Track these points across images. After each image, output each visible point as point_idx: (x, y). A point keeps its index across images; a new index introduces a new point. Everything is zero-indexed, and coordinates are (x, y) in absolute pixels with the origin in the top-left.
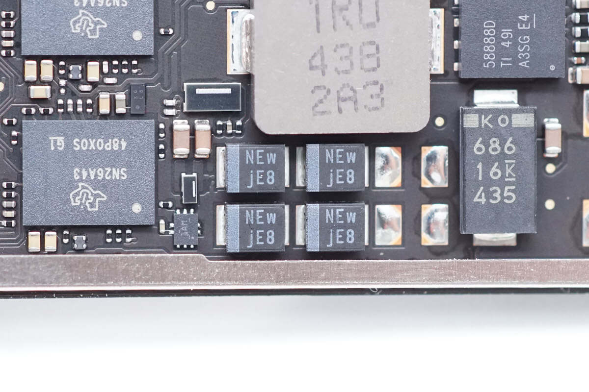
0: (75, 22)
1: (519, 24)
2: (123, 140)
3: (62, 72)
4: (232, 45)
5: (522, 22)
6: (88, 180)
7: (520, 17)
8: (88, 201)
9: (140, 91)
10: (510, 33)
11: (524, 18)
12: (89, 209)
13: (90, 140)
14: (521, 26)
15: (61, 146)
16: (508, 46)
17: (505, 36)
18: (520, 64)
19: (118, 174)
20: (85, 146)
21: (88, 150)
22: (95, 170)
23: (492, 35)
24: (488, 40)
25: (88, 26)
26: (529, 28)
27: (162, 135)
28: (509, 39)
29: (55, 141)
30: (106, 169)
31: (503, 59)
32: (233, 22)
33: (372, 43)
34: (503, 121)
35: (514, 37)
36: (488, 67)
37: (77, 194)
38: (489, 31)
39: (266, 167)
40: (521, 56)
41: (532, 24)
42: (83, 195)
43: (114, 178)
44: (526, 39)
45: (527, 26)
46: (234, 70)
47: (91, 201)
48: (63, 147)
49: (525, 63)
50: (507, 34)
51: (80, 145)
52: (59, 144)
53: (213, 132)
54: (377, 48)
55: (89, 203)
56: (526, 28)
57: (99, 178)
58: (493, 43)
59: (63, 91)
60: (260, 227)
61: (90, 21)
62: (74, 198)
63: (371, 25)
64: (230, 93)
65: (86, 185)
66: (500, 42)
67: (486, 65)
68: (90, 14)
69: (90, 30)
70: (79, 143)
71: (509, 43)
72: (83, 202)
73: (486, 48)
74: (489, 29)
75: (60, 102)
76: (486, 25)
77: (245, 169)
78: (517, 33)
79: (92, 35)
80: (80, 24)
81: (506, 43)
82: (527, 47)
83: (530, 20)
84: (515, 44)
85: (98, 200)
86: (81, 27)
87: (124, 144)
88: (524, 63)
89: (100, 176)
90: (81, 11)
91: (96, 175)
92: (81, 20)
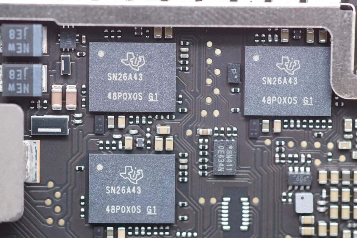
0: (140, 176)
2: (110, 99)
3: (149, 142)
4: (36, 159)
6: (133, 72)
8: (133, 59)
9: (97, 130)
12: (133, 53)
13: (131, 99)
15: (151, 95)
19: (113, 77)
20: (135, 95)
21: (133, 93)
22: (129, 79)
25: (132, 174)
27: (84, 100)
29: (154, 98)
30: (121, 80)
32: (36, 174)
37: (140, 64)
39: (15, 81)
42: (137, 63)
43: (116, 74)
46: (35, 143)
47: (131, 59)
48: (149, 95)
51: (138, 96)
52: (152, 97)
53: (50, 101)
55: (132, 58)
57: (126, 74)
59: (148, 129)
60: (19, 41)
61: (130, 177)
62: (142, 60)
64: (38, 129)
65: (134, 69)
68: (131, 181)
69: (131, 171)
70: (139, 97)
72: (136, 58)
75: (150, 122)
77: (29, 80)
79: (130, 168)
80: (137, 175)
85: (127, 60)
86: (136, 173)
87: (109, 96)
89: (125, 75)
90: (137, 183)
91: (128, 76)
92: (136, 177)
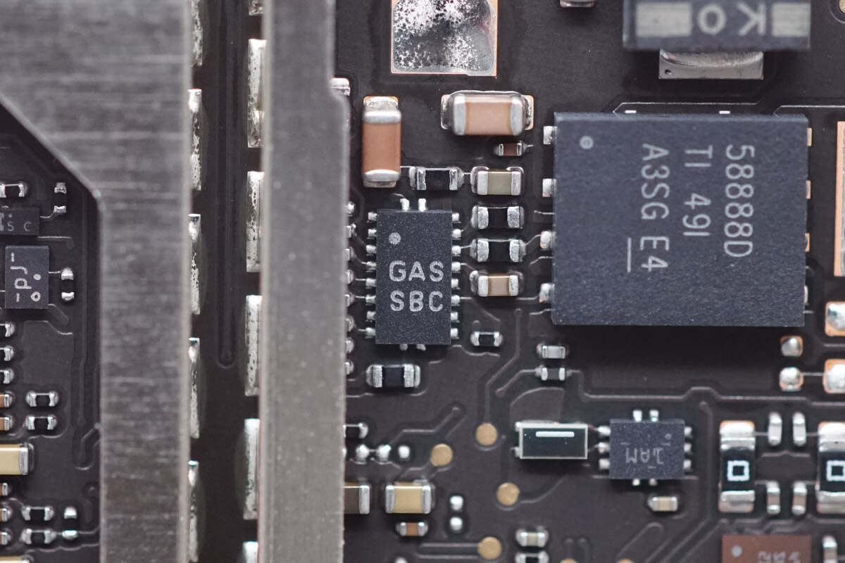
1: (667, 247)
5: (660, 253)
7: (664, 264)
10: (689, 226)
11: (654, 262)
14: (661, 244)
16: (694, 196)
17: (702, 221)
18: (664, 152)
23: (733, 223)
24: (741, 212)
26: (643, 239)
28: (692, 213)
31: (707, 165)
34: (712, 19)
35: (680, 217)
36: (744, 148)
38: (741, 232)
40: (662, 172)
41: (636, 245)
44: (649, 212)
45: (648, 244)
49: (652, 156)
50: (695, 226)
56: (649, 238)
58: (731, 204)
67: (748, 151)
71: (692, 203)
73: (747, 191)
74: (740, 238)
76: (747, 248)
78: (672, 227)
81: (699, 204)
82: (649, 190)
83: (640, 257)
84: (677, 202)
88: (657, 156)
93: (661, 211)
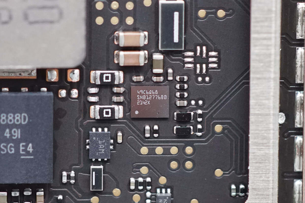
1: (24, 144)
5: (26, 146)
7: (30, 145)
10: (16, 136)
11: (30, 148)
14: (23, 146)
16: (5, 135)
17: (15, 132)
23: (15, 121)
24: (11, 118)
26: (21, 153)
28: (11, 135)
33: (11, 18)
35: (13, 140)
38: (19, 118)
41: (23, 155)
45: (23, 150)
50: (16, 134)
54: (5, 23)
56: (21, 150)
58: (8, 122)
63: (26, 17)
66: (9, 128)
71: (8, 135)
73: (3, 116)
74: (21, 118)
76: (24, 116)
78: (17, 142)
81: (8, 133)
82: (4, 151)
83: (28, 153)
84: (7, 141)
93: (11, 147)
